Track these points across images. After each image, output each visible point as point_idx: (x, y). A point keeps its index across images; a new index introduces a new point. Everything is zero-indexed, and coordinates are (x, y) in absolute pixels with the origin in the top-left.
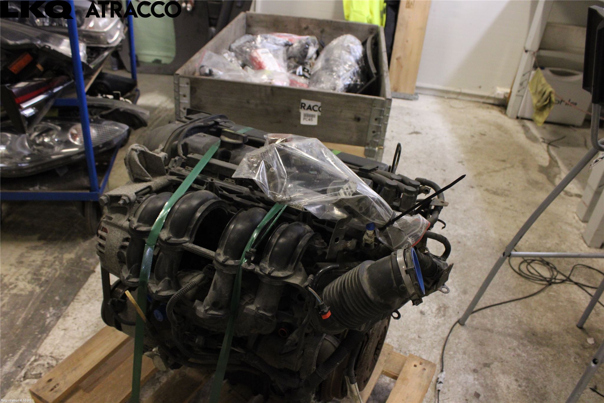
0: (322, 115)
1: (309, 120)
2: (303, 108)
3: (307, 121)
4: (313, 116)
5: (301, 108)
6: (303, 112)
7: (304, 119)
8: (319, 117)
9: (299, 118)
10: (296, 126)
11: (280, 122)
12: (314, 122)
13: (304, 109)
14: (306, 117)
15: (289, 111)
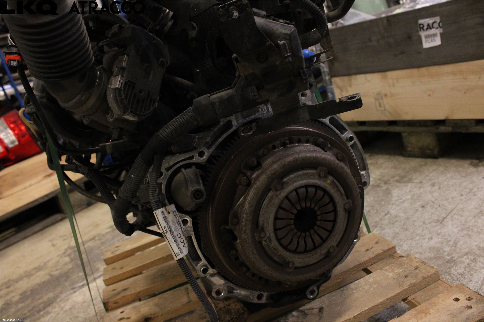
0: (444, 30)
1: (432, 41)
2: (422, 30)
3: (429, 43)
4: (435, 35)
5: (420, 30)
6: (423, 34)
7: (426, 42)
8: (441, 34)
9: (421, 43)
10: (420, 53)
11: (403, 53)
12: (438, 42)
13: (424, 30)
14: (428, 39)
15: (410, 38)
